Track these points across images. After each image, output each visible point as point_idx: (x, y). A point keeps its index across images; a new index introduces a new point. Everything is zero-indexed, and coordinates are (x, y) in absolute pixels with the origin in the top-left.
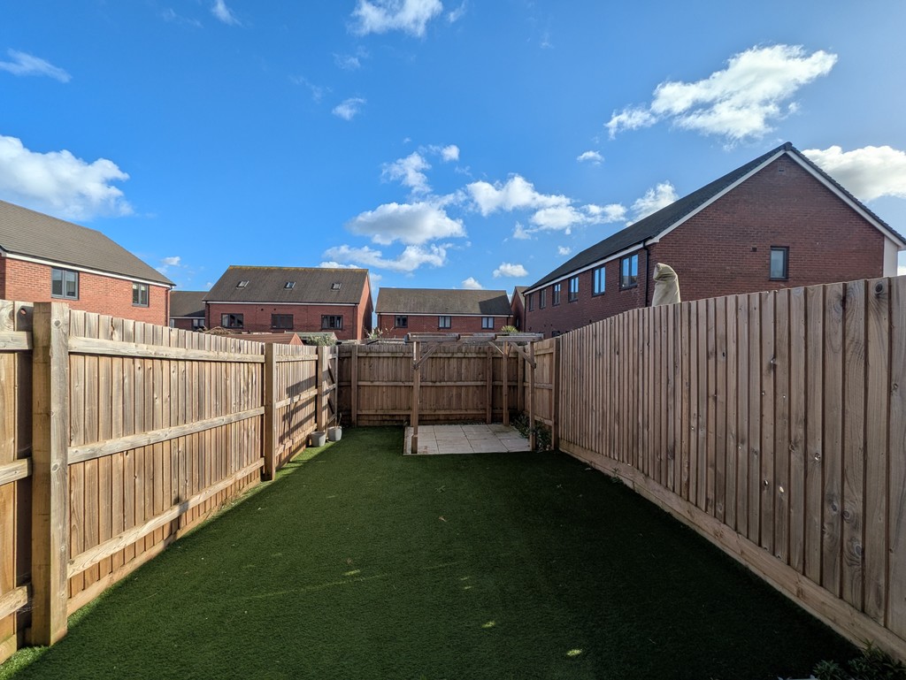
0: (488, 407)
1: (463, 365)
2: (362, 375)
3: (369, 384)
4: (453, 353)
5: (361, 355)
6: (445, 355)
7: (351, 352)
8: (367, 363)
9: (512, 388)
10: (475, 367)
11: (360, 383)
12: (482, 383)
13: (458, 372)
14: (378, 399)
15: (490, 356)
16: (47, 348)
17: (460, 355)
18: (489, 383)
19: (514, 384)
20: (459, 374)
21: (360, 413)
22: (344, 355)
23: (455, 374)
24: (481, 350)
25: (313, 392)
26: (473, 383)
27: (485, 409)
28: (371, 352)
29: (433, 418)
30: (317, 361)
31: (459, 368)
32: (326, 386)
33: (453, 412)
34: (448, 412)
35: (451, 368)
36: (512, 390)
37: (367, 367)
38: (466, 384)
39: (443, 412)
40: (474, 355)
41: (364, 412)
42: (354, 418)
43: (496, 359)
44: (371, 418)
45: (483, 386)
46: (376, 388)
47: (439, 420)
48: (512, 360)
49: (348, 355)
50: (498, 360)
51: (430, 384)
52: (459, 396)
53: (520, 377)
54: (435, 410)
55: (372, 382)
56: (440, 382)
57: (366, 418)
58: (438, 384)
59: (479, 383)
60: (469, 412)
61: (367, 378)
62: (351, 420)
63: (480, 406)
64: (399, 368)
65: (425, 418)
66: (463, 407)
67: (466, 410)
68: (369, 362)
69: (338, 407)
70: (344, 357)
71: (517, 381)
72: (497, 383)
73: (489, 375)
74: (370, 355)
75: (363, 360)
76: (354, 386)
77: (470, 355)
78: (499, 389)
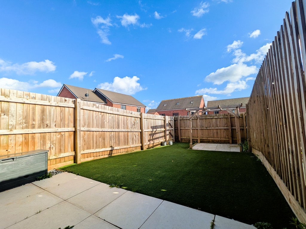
0: (230, 137)
1: (218, 121)
2: (182, 125)
3: (184, 128)
4: (213, 117)
5: (181, 119)
6: (210, 118)
7: (177, 118)
8: (183, 122)
9: (242, 130)
10: (224, 121)
11: (181, 128)
12: (227, 128)
13: (216, 124)
14: (187, 134)
15: (229, 117)
16: (77, 107)
17: (216, 117)
18: (230, 128)
19: (242, 128)
20: (217, 125)
21: (181, 138)
22: (176, 119)
23: (215, 125)
24: (225, 115)
25: (163, 129)
26: (223, 128)
27: (229, 138)
28: (184, 118)
29: (207, 141)
30: (164, 120)
31: (216, 122)
32: (168, 128)
33: (215, 139)
34: (213, 139)
35: (213, 122)
36: (241, 131)
37: (183, 123)
38: (219, 128)
39: (211, 139)
40: (222, 117)
41: (183, 138)
42: (180, 139)
43: (232, 118)
44: (186, 140)
45: (227, 129)
46: (186, 130)
47: (209, 141)
48: (240, 118)
49: (177, 119)
50: (234, 118)
51: (205, 128)
52: (217, 133)
53: (245, 125)
54: (208, 138)
55: (185, 128)
56: (209, 127)
57: (184, 140)
58: (208, 128)
59: (225, 128)
60: (222, 139)
61: (183, 127)
62: (179, 140)
63: (227, 137)
64: (193, 123)
65: (204, 141)
66: (219, 137)
67: (221, 138)
68: (184, 121)
69: (175, 136)
70: (175, 120)
71: (244, 127)
72: (233, 128)
73: (230, 124)
74: (183, 119)
75: (181, 120)
76: (179, 129)
77: (220, 117)
78: (235, 130)
